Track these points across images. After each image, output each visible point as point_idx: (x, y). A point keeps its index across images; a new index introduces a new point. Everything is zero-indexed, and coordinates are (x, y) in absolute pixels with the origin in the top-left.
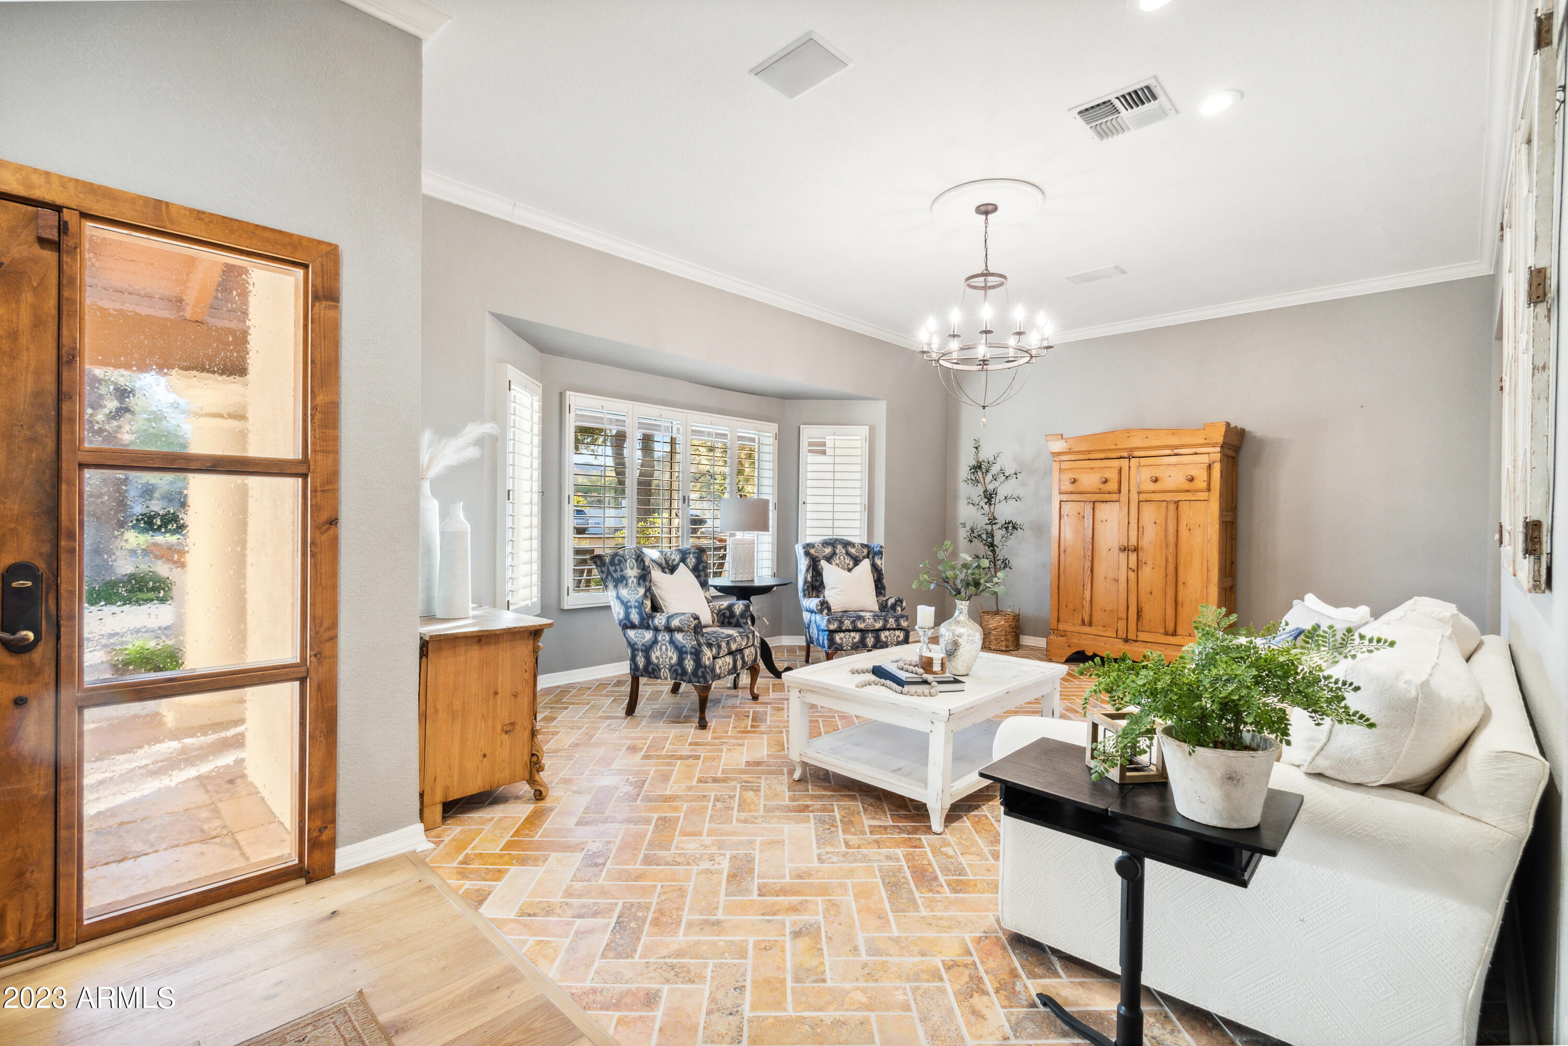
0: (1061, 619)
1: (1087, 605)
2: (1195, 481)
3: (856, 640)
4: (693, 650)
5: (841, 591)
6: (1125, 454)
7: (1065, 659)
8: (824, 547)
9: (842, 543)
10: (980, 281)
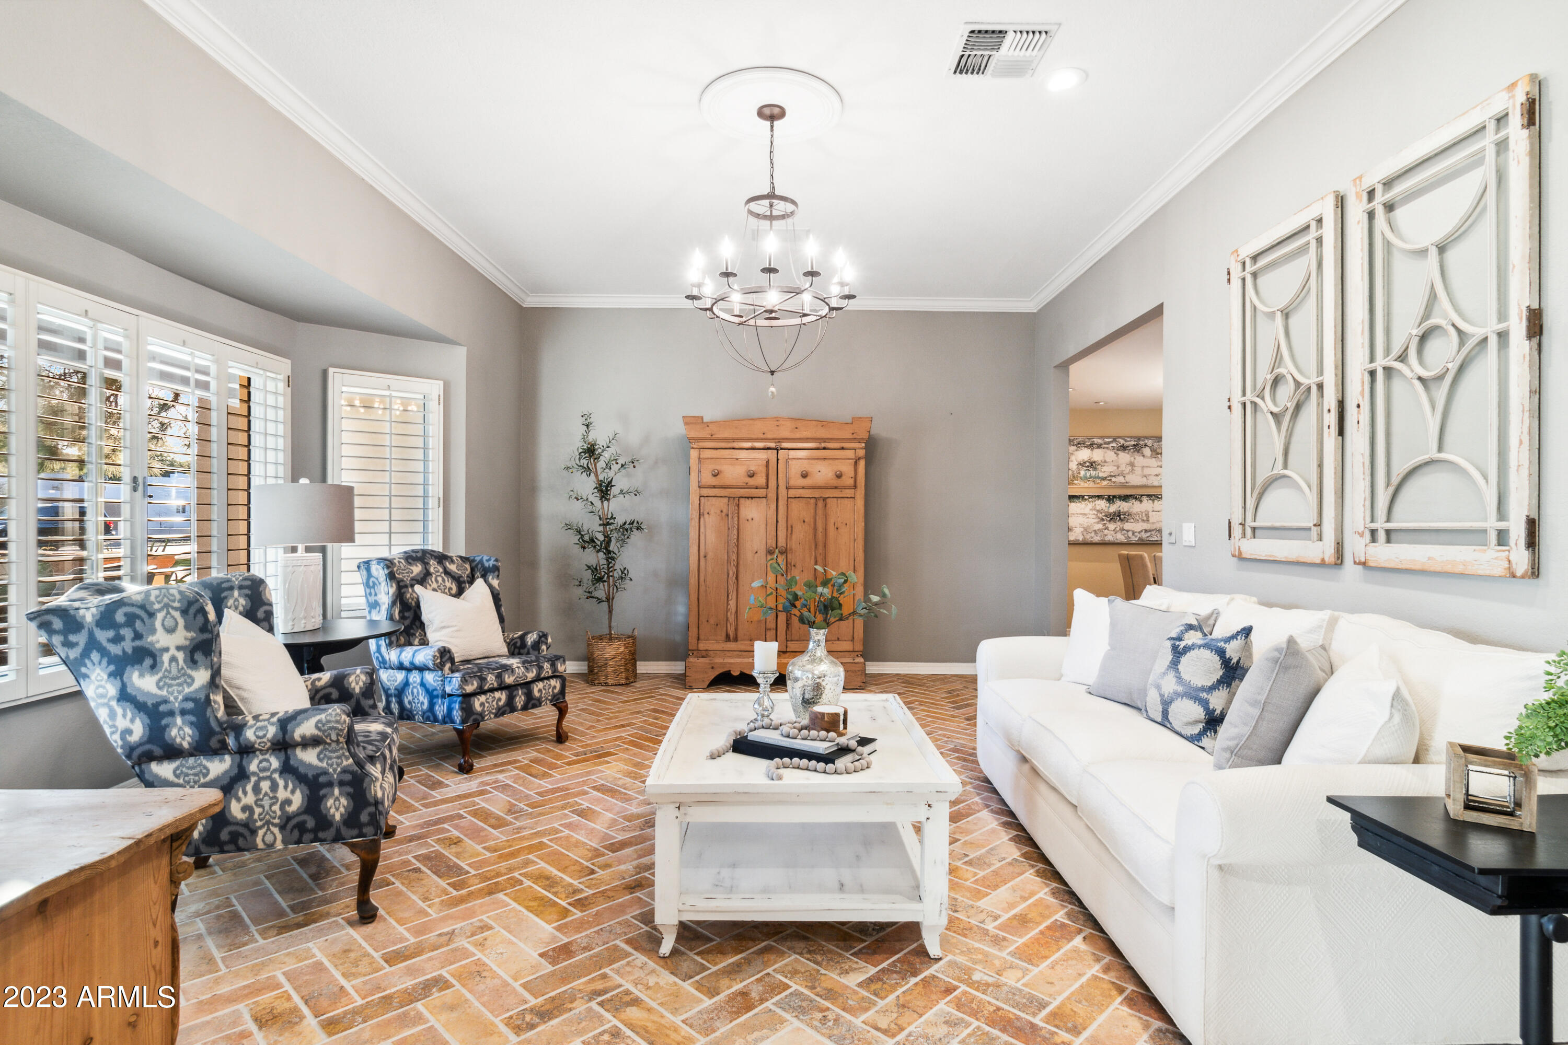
0: (702, 637)
1: (732, 617)
2: (843, 477)
3: (501, 703)
4: (348, 777)
5: (457, 631)
6: (773, 445)
7: (707, 683)
8: (410, 564)
9: (436, 558)
10: (761, 207)
